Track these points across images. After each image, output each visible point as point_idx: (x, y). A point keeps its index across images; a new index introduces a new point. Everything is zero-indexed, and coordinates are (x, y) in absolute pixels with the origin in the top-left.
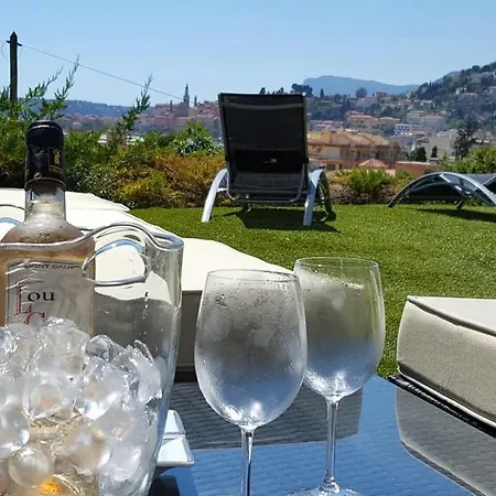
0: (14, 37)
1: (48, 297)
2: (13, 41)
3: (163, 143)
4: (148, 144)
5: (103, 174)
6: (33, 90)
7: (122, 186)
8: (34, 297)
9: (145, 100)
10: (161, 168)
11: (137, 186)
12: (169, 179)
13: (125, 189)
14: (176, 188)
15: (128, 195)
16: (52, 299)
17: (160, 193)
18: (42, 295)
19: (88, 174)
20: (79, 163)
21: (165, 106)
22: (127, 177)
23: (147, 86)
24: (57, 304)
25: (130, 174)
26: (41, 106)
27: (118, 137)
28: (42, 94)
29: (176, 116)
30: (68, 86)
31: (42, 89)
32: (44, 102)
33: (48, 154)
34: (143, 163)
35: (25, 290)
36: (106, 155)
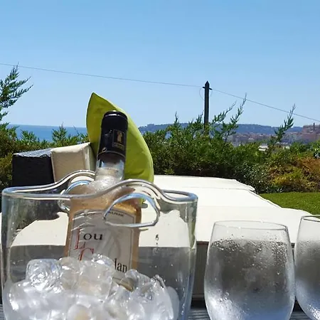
0: (207, 84)
1: (98, 237)
2: (207, 87)
3: (302, 150)
4: (291, 150)
5: (261, 170)
6: (217, 116)
7: (274, 178)
8: (88, 237)
9: (290, 121)
10: (301, 166)
11: (284, 178)
12: (306, 174)
13: (276, 180)
14: (311, 179)
15: (277, 184)
16: (101, 239)
17: (300, 183)
18: (93, 236)
19: (251, 170)
20: (245, 163)
21: (310, 126)
22: (278, 172)
23: (292, 112)
24: (104, 242)
25: (279, 170)
26: (222, 127)
27: (271, 146)
28: (223, 119)
29: (317, 133)
30: (239, 114)
31: (223, 116)
32: (224, 124)
33: (113, 135)
34: (289, 162)
35: (82, 232)
36: (263, 158)
